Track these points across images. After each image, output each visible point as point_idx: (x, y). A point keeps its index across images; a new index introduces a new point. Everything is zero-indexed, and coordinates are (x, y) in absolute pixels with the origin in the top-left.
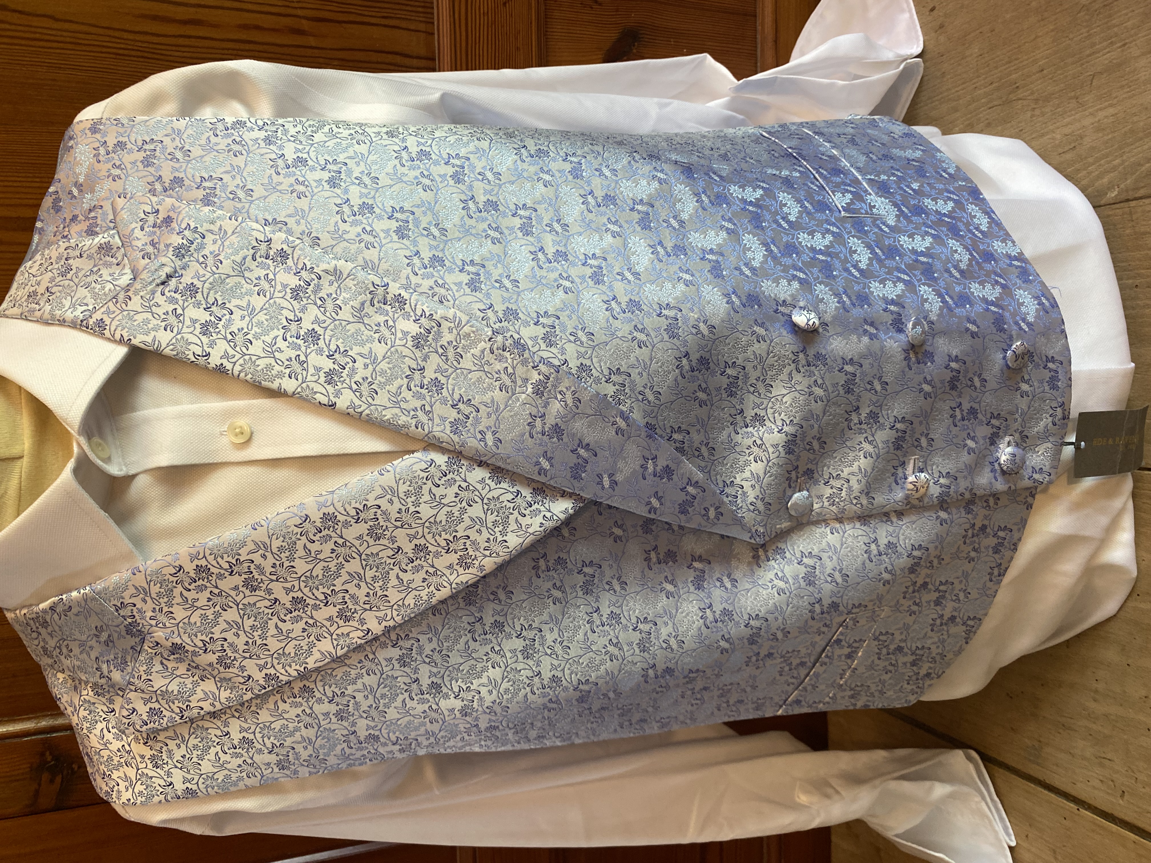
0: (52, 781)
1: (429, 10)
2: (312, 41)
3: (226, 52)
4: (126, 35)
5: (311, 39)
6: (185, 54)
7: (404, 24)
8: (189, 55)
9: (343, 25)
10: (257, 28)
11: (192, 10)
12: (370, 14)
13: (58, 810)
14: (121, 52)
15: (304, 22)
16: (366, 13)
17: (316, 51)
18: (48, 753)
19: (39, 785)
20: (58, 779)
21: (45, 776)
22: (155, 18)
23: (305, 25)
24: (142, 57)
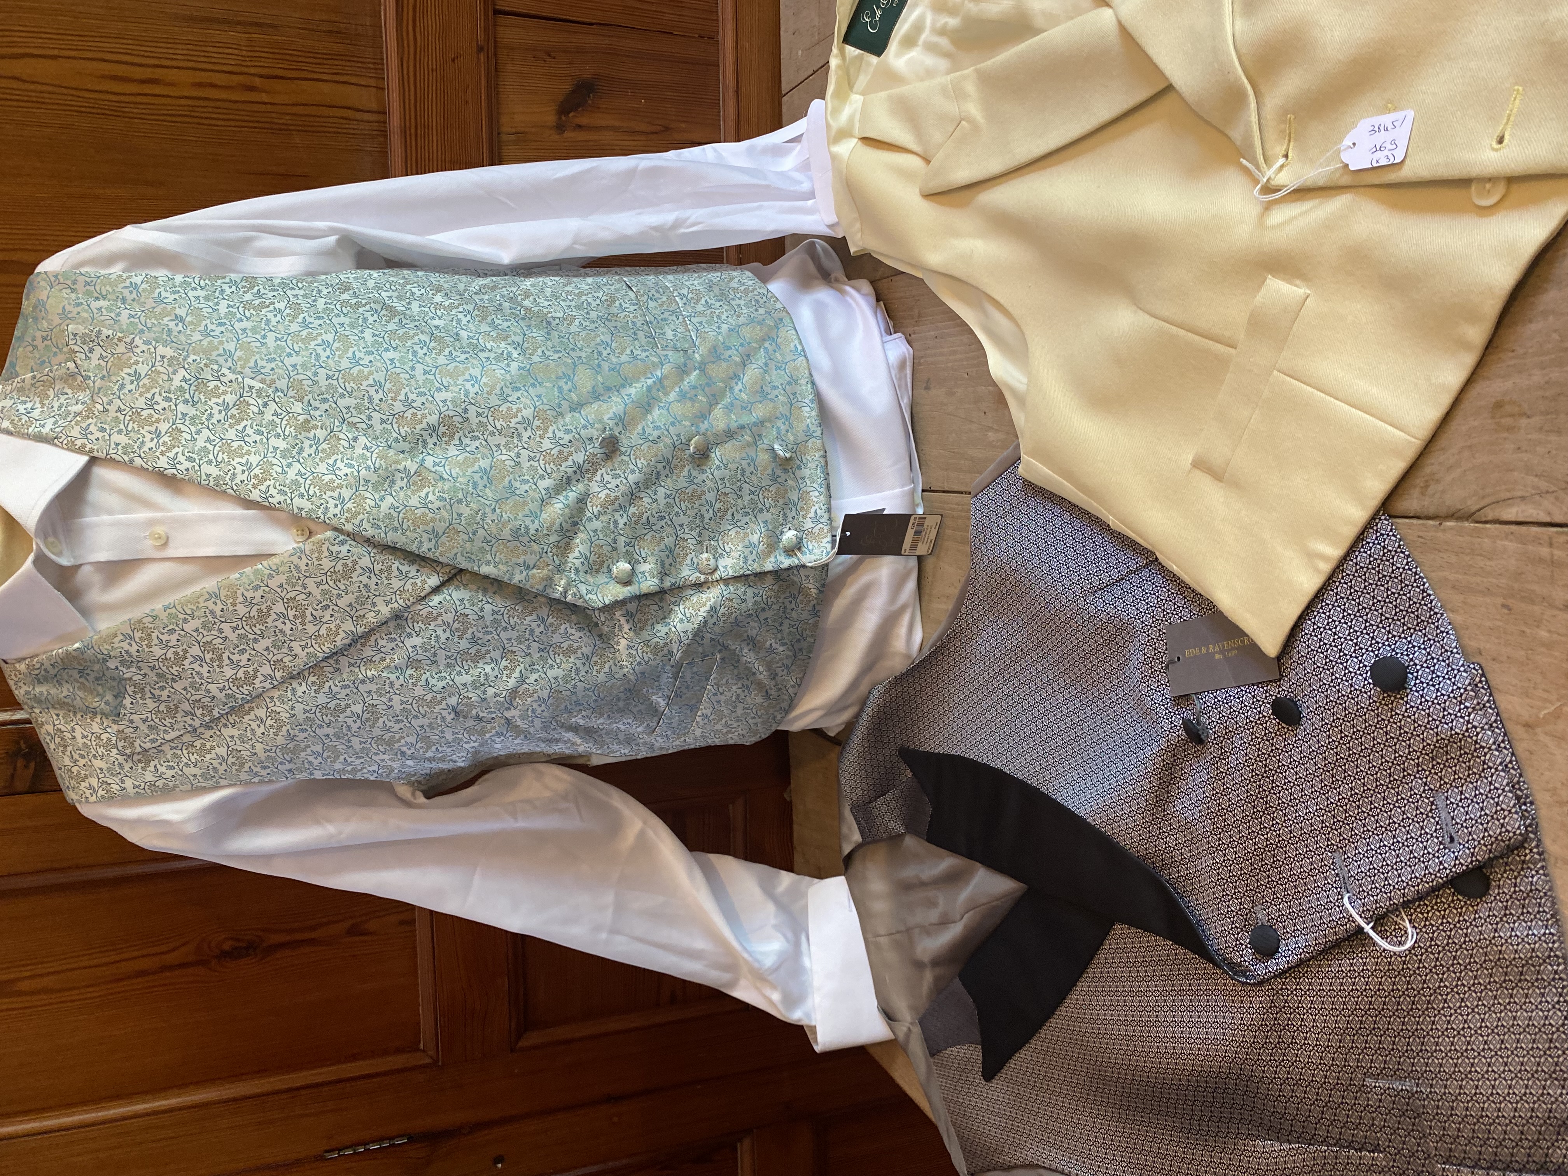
0: (26, 767)
1: (380, 66)
2: (265, 98)
3: (181, 108)
4: (87, 95)
5: (264, 95)
6: (144, 111)
7: (354, 80)
8: (148, 111)
9: (295, 81)
10: (212, 85)
11: (150, 70)
12: (321, 70)
13: (33, 793)
14: (83, 109)
15: (257, 79)
16: (318, 70)
17: (269, 106)
18: (22, 743)
19: (15, 770)
20: (32, 765)
21: (20, 763)
22: (114, 78)
23: (257, 81)
24: (103, 114)
